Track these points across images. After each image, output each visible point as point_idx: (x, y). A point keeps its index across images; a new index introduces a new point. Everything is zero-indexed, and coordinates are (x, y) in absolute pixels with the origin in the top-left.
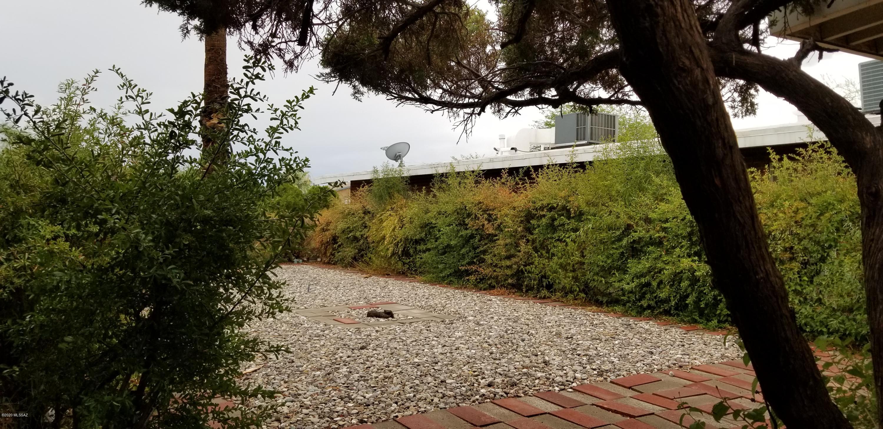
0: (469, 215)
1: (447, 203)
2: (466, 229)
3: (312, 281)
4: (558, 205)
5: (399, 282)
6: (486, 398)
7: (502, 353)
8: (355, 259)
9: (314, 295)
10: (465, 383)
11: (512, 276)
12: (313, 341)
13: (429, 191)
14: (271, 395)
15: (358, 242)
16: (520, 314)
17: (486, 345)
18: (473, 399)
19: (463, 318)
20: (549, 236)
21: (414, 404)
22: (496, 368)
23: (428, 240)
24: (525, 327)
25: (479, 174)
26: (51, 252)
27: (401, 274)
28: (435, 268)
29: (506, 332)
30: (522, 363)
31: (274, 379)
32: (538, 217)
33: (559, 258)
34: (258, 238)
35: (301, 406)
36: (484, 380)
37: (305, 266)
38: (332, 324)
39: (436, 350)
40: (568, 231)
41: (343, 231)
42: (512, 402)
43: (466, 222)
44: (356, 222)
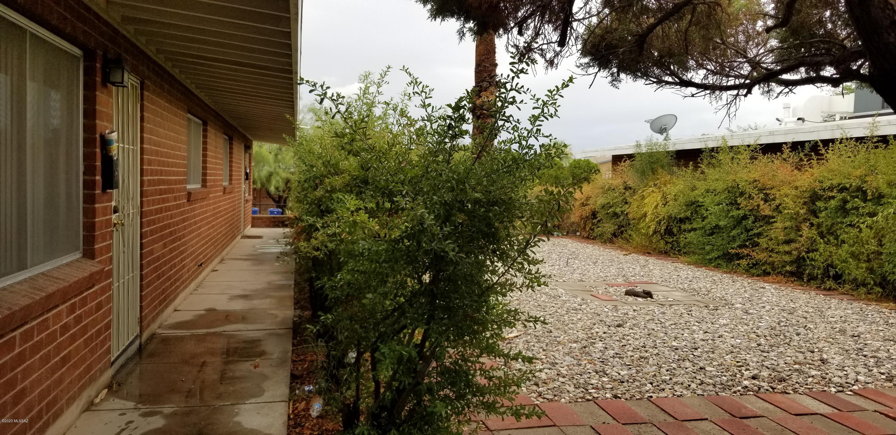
0: (742, 194)
1: (717, 180)
2: (738, 209)
3: (571, 255)
4: (851, 186)
5: (661, 262)
6: (749, 391)
7: (771, 346)
8: (614, 235)
9: (572, 269)
10: (727, 372)
11: (791, 263)
12: (570, 314)
13: (696, 167)
14: (530, 360)
15: (618, 218)
16: (797, 305)
17: (753, 336)
18: (734, 389)
19: (729, 305)
20: (839, 220)
21: (669, 387)
22: (763, 361)
23: (694, 219)
24: (802, 320)
25: (756, 149)
26: (355, 222)
27: (664, 254)
28: (700, 249)
29: (779, 324)
30: (794, 358)
31: (534, 346)
32: (826, 198)
33: (850, 246)
34: (520, 218)
35: (558, 375)
36: (748, 372)
37: (564, 240)
38: (589, 299)
39: (696, 336)
40: (863, 215)
41: (603, 207)
42: (779, 398)
43: (739, 202)
44: (616, 198)
